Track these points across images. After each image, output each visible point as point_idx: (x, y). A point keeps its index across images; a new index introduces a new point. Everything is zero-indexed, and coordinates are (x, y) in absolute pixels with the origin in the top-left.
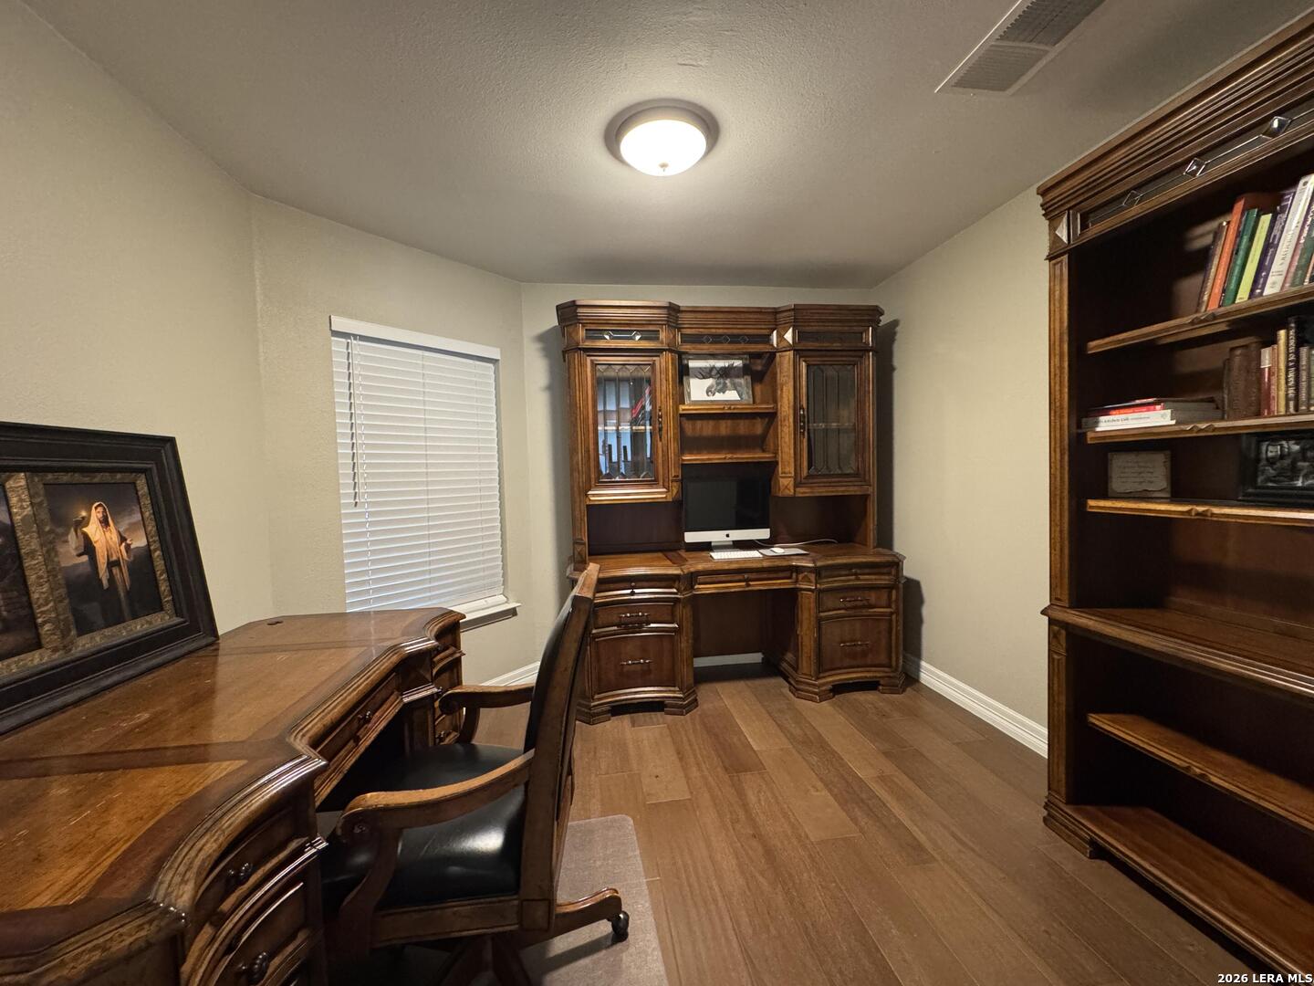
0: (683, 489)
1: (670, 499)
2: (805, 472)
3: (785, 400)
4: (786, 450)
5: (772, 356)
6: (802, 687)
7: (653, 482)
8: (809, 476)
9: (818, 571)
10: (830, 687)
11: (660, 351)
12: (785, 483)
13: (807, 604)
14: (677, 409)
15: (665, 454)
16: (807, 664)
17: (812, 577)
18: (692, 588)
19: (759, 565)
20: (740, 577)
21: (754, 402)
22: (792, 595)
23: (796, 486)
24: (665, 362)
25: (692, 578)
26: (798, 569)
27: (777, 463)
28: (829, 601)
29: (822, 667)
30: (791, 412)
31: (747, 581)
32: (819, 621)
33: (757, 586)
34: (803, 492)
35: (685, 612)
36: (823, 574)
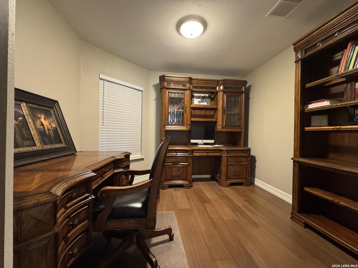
0: (191, 128)
1: (187, 130)
2: (225, 125)
3: (220, 105)
4: (220, 118)
5: (217, 93)
6: (222, 183)
7: (183, 125)
8: (226, 126)
9: (227, 151)
10: (229, 184)
11: (187, 90)
12: (219, 127)
13: (224, 160)
14: (191, 106)
15: (187, 118)
16: (223, 177)
17: (226, 153)
18: (193, 154)
19: (211, 149)
20: (206, 152)
21: (211, 105)
22: (220, 158)
23: (222, 128)
24: (188, 93)
25: (193, 151)
26: (222, 150)
27: (217, 122)
28: (230, 160)
29: (227, 178)
30: (222, 108)
31: (208, 153)
32: (227, 165)
33: (210, 154)
34: (224, 130)
35: (190, 160)
36: (229, 152)
